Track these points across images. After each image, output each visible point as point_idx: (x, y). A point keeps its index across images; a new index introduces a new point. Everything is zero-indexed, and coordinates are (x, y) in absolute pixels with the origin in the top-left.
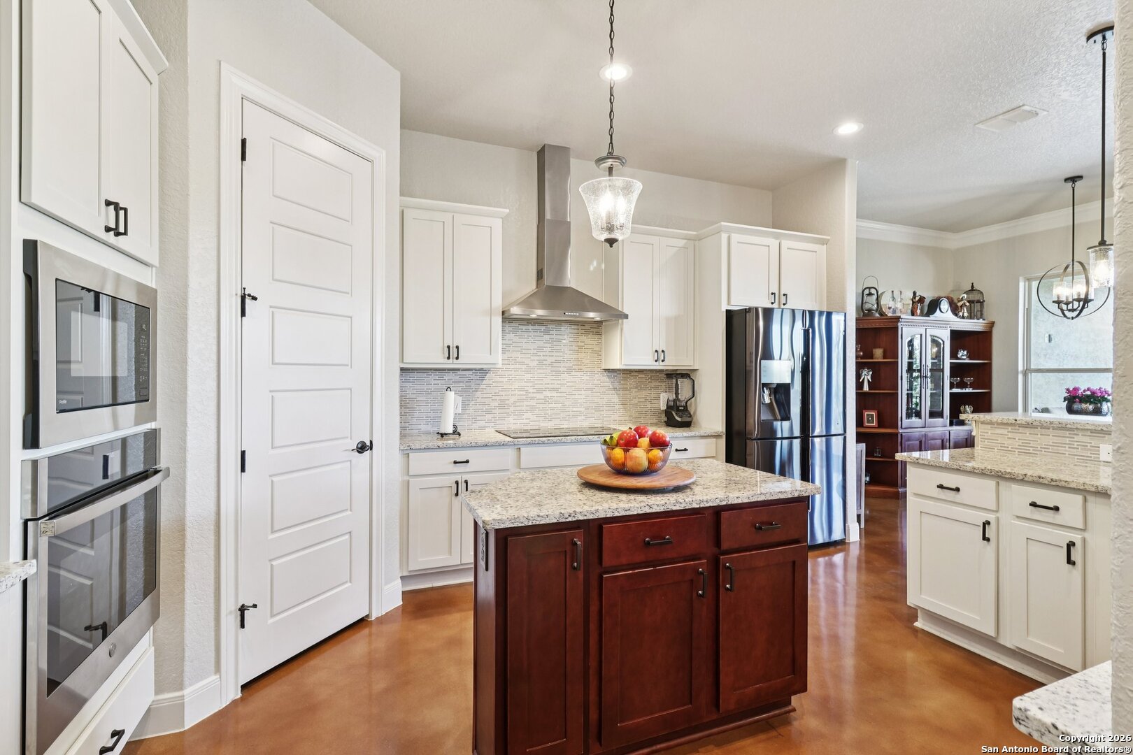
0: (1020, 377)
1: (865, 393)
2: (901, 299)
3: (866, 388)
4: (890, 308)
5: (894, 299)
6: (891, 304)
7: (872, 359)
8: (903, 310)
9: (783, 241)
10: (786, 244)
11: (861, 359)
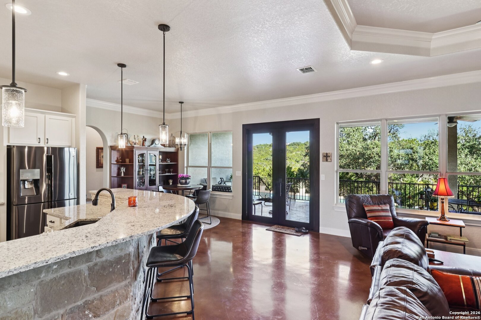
0: (185, 169)
1: (122, 177)
2: (138, 139)
3: (123, 175)
4: (133, 142)
5: (135, 139)
6: (134, 141)
7: (125, 163)
8: (139, 143)
9: (46, 115)
10: (48, 116)
11: (121, 163)
